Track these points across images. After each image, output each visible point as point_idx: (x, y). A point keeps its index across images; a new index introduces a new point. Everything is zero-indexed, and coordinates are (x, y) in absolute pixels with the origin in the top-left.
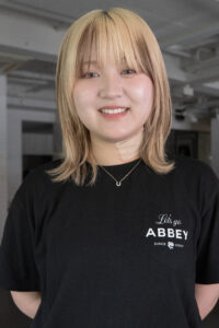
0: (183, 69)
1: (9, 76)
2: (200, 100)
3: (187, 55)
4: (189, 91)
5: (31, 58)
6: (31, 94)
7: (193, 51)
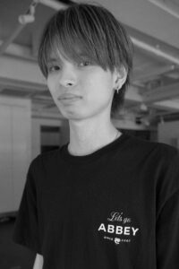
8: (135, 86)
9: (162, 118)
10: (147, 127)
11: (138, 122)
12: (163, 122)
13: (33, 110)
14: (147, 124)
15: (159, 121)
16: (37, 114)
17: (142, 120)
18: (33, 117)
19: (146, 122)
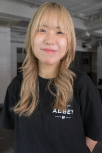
0: (86, 25)
1: (11, 28)
2: (92, 38)
3: (87, 18)
4: (88, 34)
5: (21, 20)
6: (21, 36)
7: (90, 17)
8: (81, 18)
9: (100, 43)
10: (89, 49)
11: (84, 46)
12: (101, 46)
13: (12, 36)
14: (90, 47)
15: (99, 46)
16: (15, 39)
17: (86, 45)
18: (12, 41)
19: (89, 46)
